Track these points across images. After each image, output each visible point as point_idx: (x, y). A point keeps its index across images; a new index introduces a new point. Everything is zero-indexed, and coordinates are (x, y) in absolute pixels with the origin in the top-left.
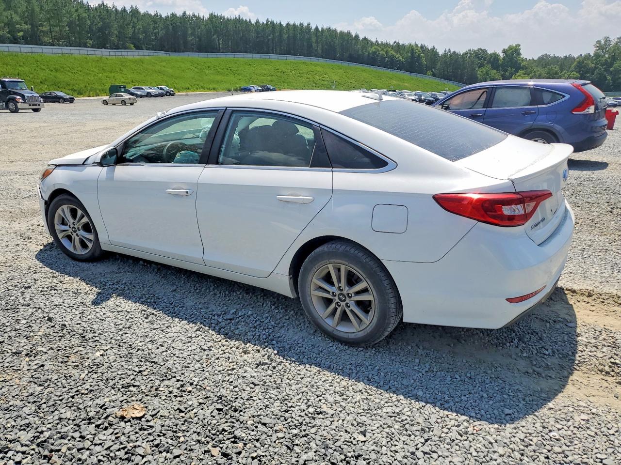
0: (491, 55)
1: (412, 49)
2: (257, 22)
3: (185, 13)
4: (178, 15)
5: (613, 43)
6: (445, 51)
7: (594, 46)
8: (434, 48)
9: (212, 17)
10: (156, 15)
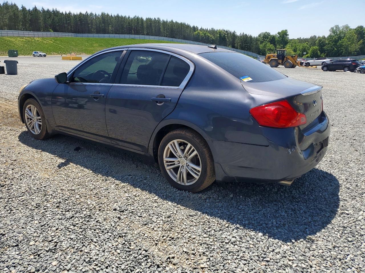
0: (271, 36)
1: (220, 32)
2: (129, 17)
3: (87, 12)
4: (83, 13)
5: (341, 29)
6: (241, 34)
7: (329, 30)
8: (235, 32)
9: (103, 14)
10: (70, 13)
